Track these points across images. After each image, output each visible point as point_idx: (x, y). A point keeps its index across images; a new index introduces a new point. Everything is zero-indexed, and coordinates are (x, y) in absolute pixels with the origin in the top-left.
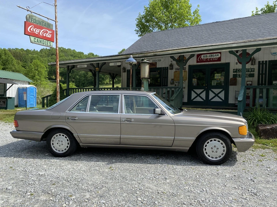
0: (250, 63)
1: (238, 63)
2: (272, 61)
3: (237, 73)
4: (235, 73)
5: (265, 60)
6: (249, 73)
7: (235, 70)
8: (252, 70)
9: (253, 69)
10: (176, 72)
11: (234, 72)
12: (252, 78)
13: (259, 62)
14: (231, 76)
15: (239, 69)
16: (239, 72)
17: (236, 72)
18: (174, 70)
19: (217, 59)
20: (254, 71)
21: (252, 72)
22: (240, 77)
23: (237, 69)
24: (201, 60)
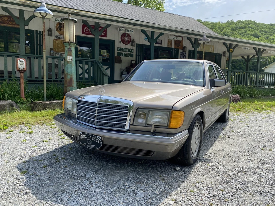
0: (130, 44)
1: (121, 42)
2: (144, 45)
3: (121, 52)
4: (119, 52)
5: (140, 43)
6: (130, 53)
7: (119, 49)
8: (132, 51)
9: (132, 49)
10: (56, 40)
11: (118, 50)
12: (132, 58)
13: (137, 44)
14: (116, 54)
15: (122, 48)
16: (122, 51)
17: (119, 50)
18: (53, 38)
19: (104, 34)
20: (133, 52)
21: (132, 52)
22: (123, 56)
23: (120, 48)
24: (88, 31)
